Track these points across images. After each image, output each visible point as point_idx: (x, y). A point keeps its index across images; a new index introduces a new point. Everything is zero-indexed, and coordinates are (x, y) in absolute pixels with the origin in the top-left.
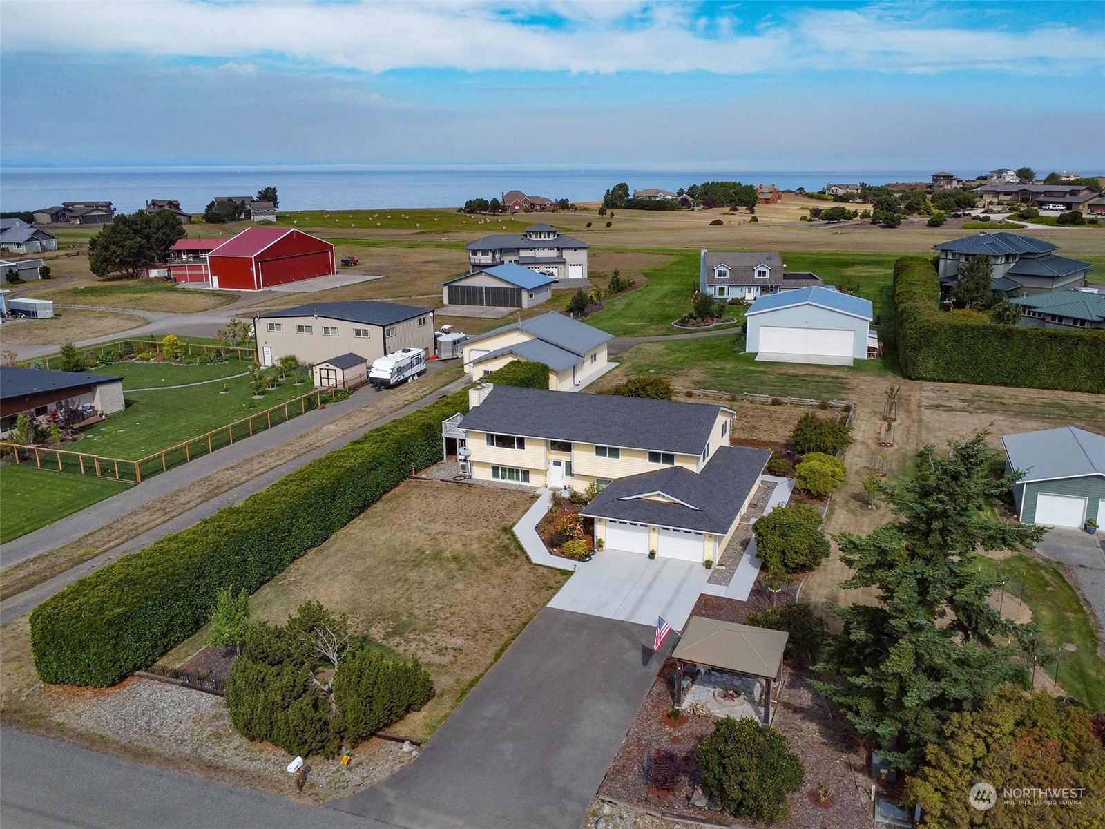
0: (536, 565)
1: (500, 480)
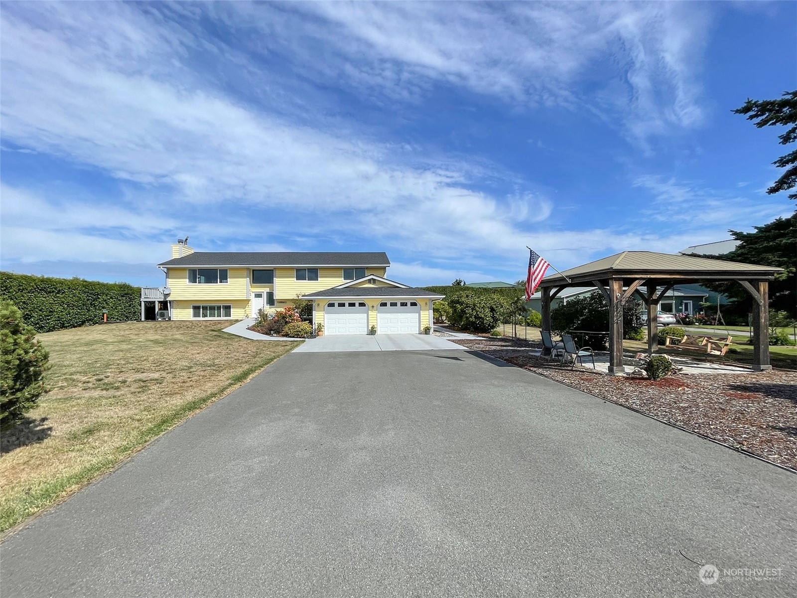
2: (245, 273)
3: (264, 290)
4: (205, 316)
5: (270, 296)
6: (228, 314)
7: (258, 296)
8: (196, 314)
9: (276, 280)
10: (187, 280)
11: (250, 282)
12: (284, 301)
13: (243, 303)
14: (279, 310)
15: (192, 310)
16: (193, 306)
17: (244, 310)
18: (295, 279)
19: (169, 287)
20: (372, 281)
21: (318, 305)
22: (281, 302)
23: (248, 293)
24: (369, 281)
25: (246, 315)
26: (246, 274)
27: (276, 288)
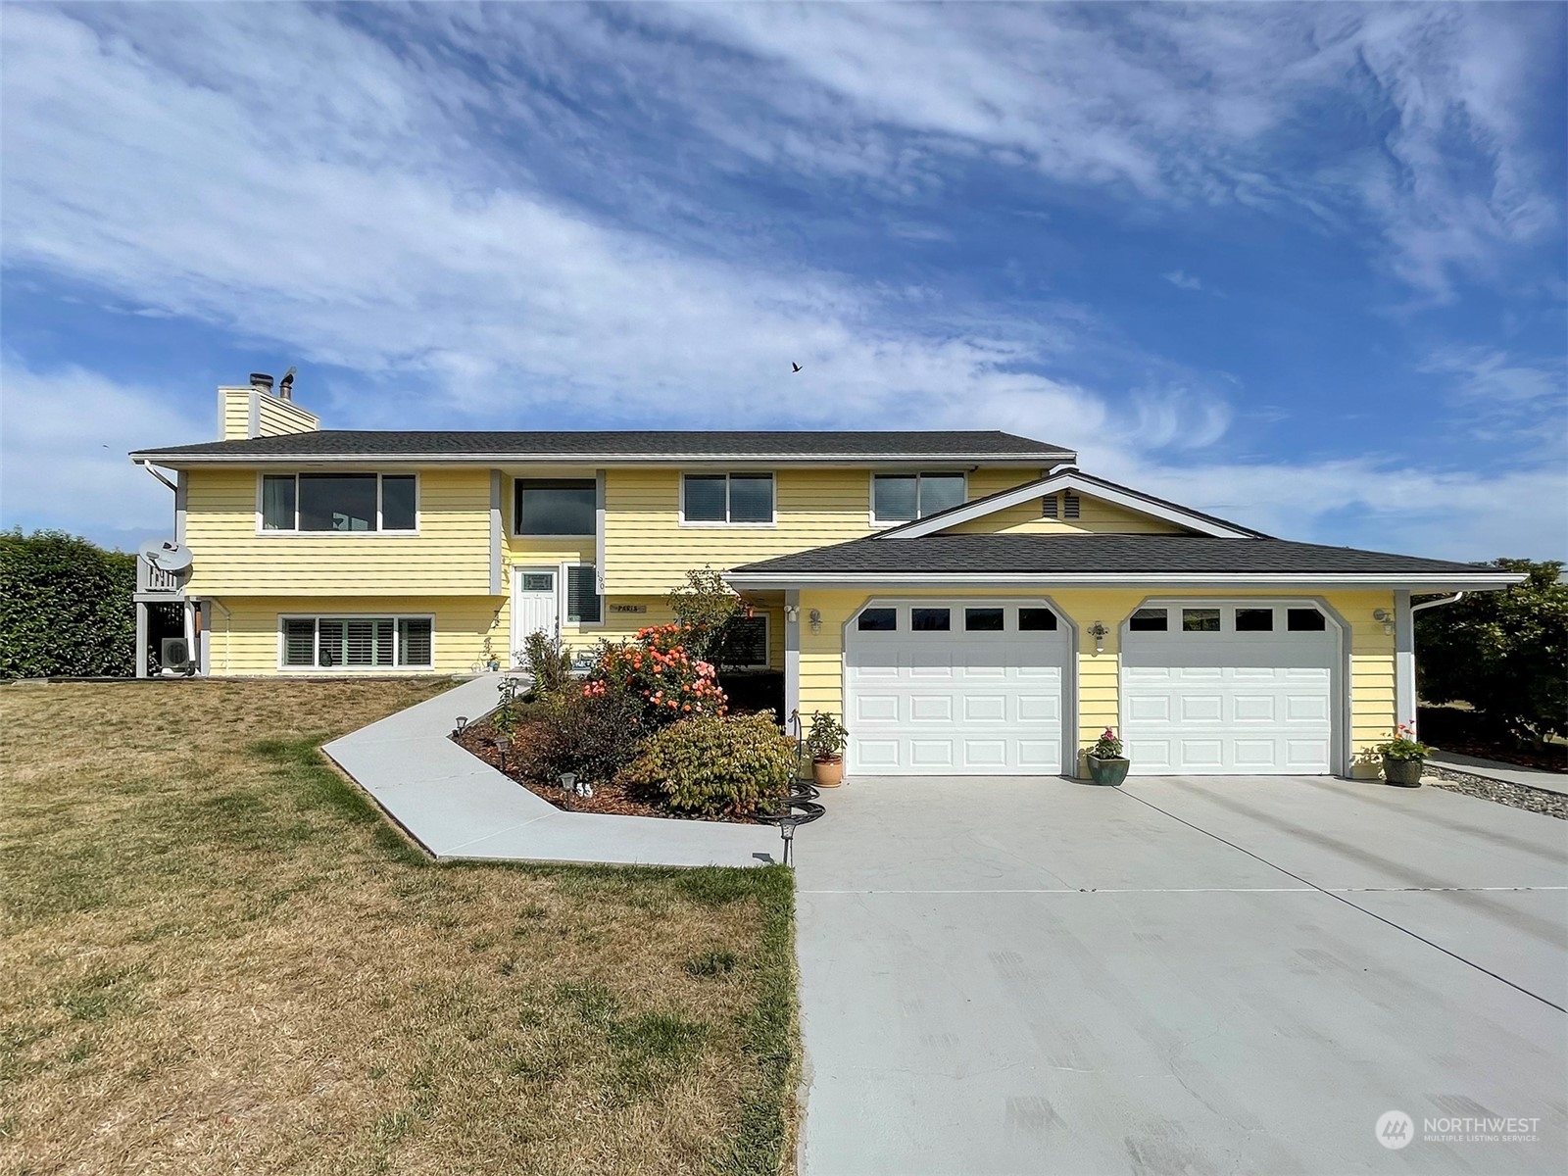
0: (454, 865)
1: (316, 670)
2: (484, 489)
3: (563, 561)
4: (329, 659)
5: (584, 582)
6: (419, 654)
7: (538, 582)
8: (297, 654)
9: (606, 519)
10: (259, 517)
11: (505, 524)
12: (636, 603)
13: (481, 610)
14: (615, 639)
15: (280, 635)
16: (286, 621)
17: (482, 639)
18: (682, 515)
19: (189, 543)
20: (1061, 506)
21: (814, 618)
22: (627, 609)
23: (498, 569)
24: (1049, 505)
25: (489, 656)
26: (488, 493)
27: (607, 550)
